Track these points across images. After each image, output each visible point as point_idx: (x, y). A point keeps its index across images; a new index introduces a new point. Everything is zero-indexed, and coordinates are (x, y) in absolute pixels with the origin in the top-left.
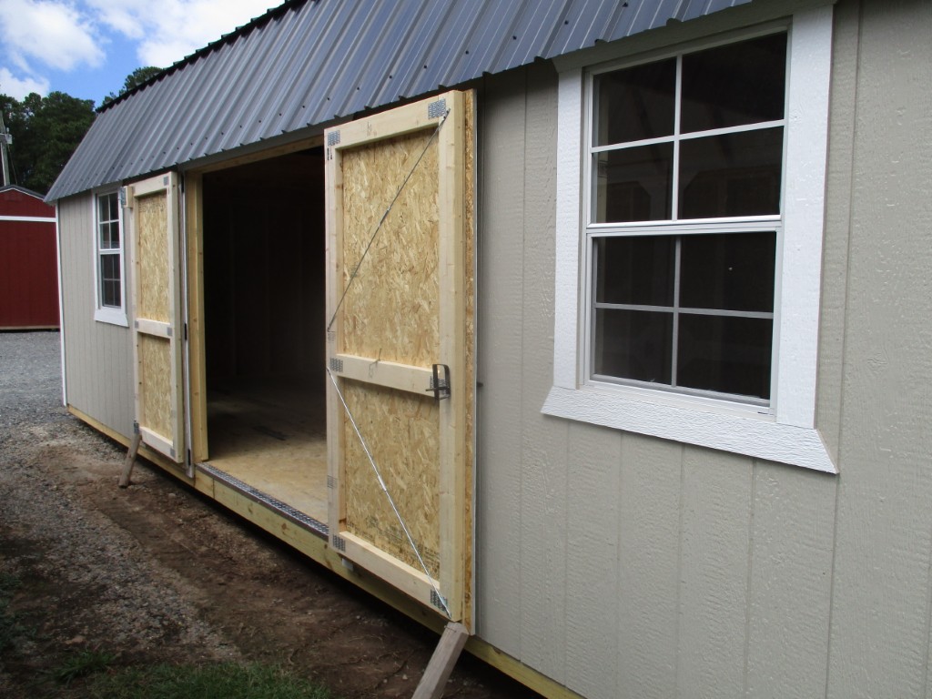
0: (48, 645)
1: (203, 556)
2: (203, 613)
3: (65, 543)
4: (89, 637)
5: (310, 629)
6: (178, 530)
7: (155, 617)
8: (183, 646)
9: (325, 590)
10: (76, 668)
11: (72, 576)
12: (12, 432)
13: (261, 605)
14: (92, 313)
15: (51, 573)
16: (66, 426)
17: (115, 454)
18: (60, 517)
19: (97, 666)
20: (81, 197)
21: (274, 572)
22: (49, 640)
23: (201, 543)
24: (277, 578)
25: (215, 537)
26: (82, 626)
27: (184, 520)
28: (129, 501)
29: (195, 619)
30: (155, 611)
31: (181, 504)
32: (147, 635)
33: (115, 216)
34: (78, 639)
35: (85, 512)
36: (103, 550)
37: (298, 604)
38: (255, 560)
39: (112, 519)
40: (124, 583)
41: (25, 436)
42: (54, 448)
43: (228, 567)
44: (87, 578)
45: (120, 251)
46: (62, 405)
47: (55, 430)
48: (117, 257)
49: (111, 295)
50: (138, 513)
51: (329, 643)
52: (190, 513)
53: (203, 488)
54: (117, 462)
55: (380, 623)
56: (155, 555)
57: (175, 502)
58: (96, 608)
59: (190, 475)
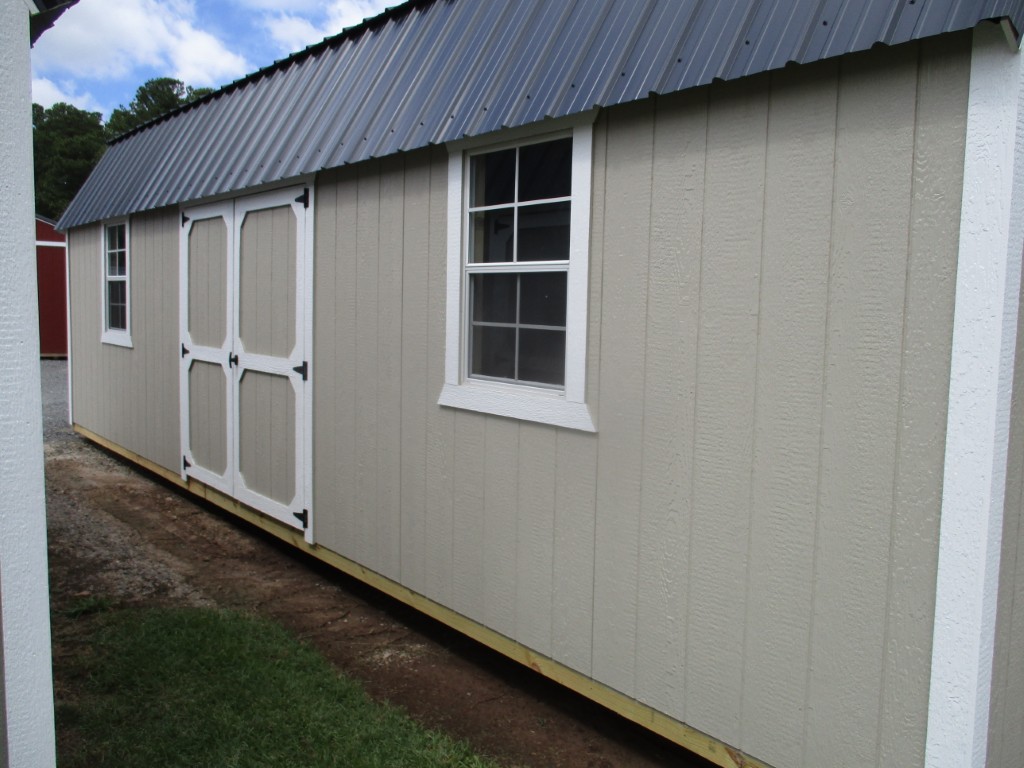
0: (60, 596)
1: (193, 542)
2: (188, 579)
3: (73, 532)
4: (93, 592)
5: (276, 590)
6: (172, 524)
7: (149, 580)
8: (170, 599)
9: (292, 567)
10: (84, 608)
11: (79, 554)
13: (237, 575)
14: (98, 334)
15: (62, 551)
16: (73, 444)
17: (117, 467)
18: (67, 513)
19: (100, 607)
20: (92, 226)
21: (251, 552)
22: (61, 593)
23: (192, 533)
24: (254, 557)
25: (204, 528)
26: (88, 585)
27: (178, 516)
28: (130, 502)
29: (182, 583)
30: (148, 577)
31: (177, 505)
32: (142, 591)
33: (122, 245)
34: (85, 593)
35: (90, 510)
36: (106, 537)
37: (270, 575)
38: (236, 545)
39: (115, 516)
40: (123, 559)
42: (60, 461)
43: (214, 551)
44: (92, 555)
45: (126, 278)
46: (67, 425)
47: (61, 446)
48: (123, 283)
49: (117, 319)
50: (138, 511)
51: (290, 600)
52: (184, 511)
53: (196, 490)
54: (120, 474)
55: (335, 589)
56: (151, 541)
57: (171, 504)
58: (100, 574)
59: (184, 478)
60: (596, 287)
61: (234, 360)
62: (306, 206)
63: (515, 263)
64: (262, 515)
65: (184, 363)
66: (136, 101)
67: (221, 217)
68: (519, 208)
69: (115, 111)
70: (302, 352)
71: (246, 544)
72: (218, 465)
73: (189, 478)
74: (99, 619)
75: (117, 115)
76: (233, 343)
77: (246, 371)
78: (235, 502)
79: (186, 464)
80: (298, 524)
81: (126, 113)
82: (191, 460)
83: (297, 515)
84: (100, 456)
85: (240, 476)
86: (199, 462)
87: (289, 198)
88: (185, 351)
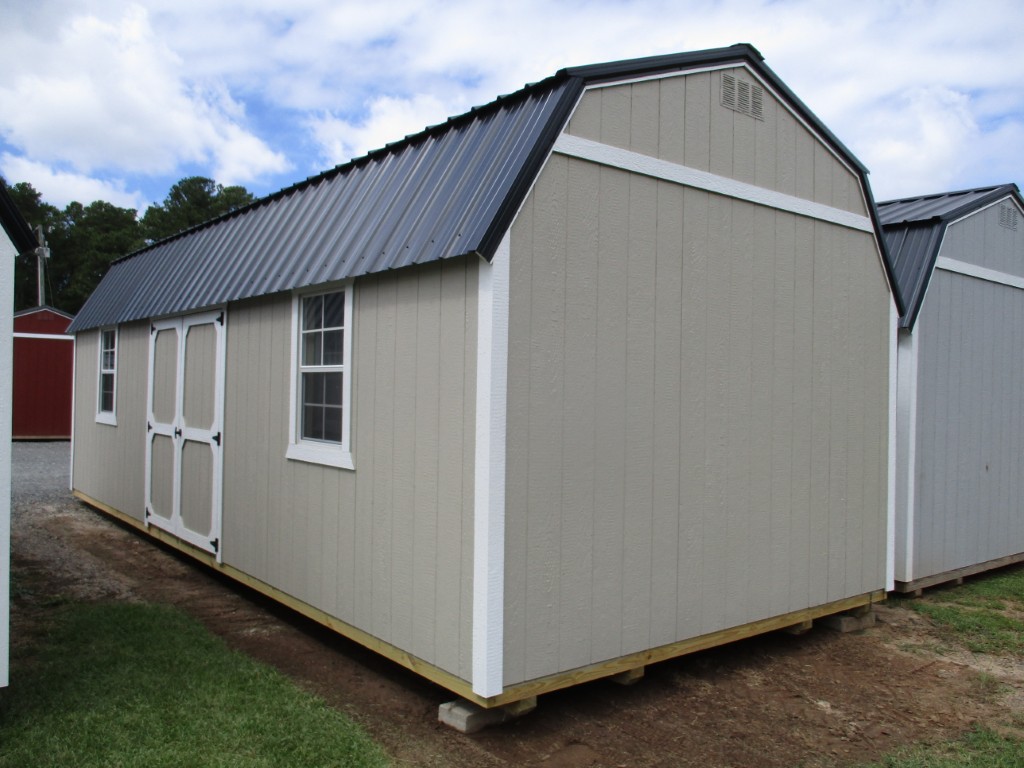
1: (144, 568)
2: (133, 589)
3: (58, 562)
4: (63, 595)
6: (132, 557)
7: (104, 590)
8: (116, 600)
11: (59, 575)
12: (29, 508)
13: (169, 587)
14: (94, 416)
16: (72, 506)
17: (103, 522)
18: (57, 551)
19: (65, 602)
20: (93, 330)
21: (184, 575)
23: (145, 563)
24: (185, 577)
25: (155, 560)
26: (60, 592)
27: (139, 553)
28: (105, 544)
29: (127, 591)
30: (105, 588)
32: (97, 595)
33: (113, 347)
34: (57, 595)
35: (74, 549)
36: (81, 565)
38: (174, 570)
39: (91, 552)
40: (90, 578)
41: (38, 511)
42: (59, 518)
43: (158, 573)
44: (68, 575)
45: (114, 371)
46: (68, 491)
47: (62, 508)
48: (112, 376)
49: (107, 405)
50: (109, 550)
51: (200, 601)
52: (143, 550)
53: (154, 534)
54: (104, 527)
55: (237, 596)
56: (113, 568)
57: (137, 545)
58: (71, 587)
59: (146, 525)
60: (355, 382)
61: (179, 433)
62: (222, 324)
63: (322, 366)
64: (193, 547)
65: (149, 436)
66: (170, 199)
67: (174, 329)
68: (325, 333)
69: (150, 208)
70: (218, 426)
71: (181, 569)
72: (166, 512)
73: (150, 525)
74: (62, 608)
75: (151, 211)
76: (179, 421)
77: (186, 441)
78: (177, 539)
79: (148, 514)
80: (212, 549)
81: (159, 210)
82: (151, 511)
83: (212, 543)
84: (91, 514)
85: (180, 518)
86: (156, 512)
87: (212, 318)
88: (150, 427)
